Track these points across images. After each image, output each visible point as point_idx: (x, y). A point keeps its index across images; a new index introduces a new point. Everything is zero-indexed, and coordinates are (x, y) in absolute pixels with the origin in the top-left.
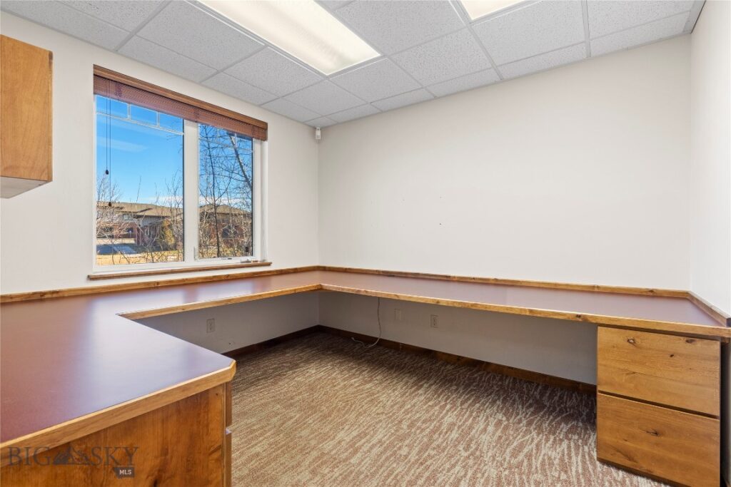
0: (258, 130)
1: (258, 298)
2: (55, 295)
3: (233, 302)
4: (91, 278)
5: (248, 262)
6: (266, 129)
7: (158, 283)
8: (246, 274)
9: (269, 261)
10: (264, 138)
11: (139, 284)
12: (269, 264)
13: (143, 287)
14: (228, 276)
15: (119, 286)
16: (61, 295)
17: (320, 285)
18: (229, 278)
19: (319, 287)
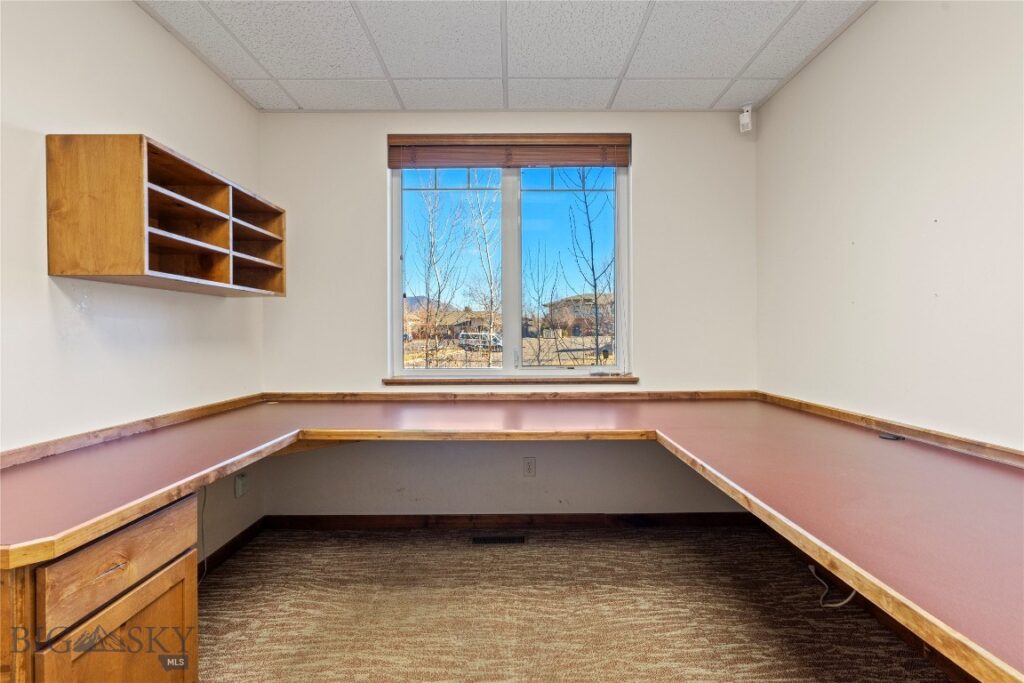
0: (615, 150)
1: (503, 439)
2: (353, 398)
3: (455, 438)
4: (387, 383)
5: (602, 374)
6: (628, 146)
7: (455, 396)
8: (588, 394)
9: (634, 375)
10: (624, 162)
11: (433, 394)
12: (634, 381)
13: (438, 399)
14: (556, 394)
15: (409, 395)
16: (358, 398)
17: (655, 433)
18: (557, 398)
19: (652, 437)
